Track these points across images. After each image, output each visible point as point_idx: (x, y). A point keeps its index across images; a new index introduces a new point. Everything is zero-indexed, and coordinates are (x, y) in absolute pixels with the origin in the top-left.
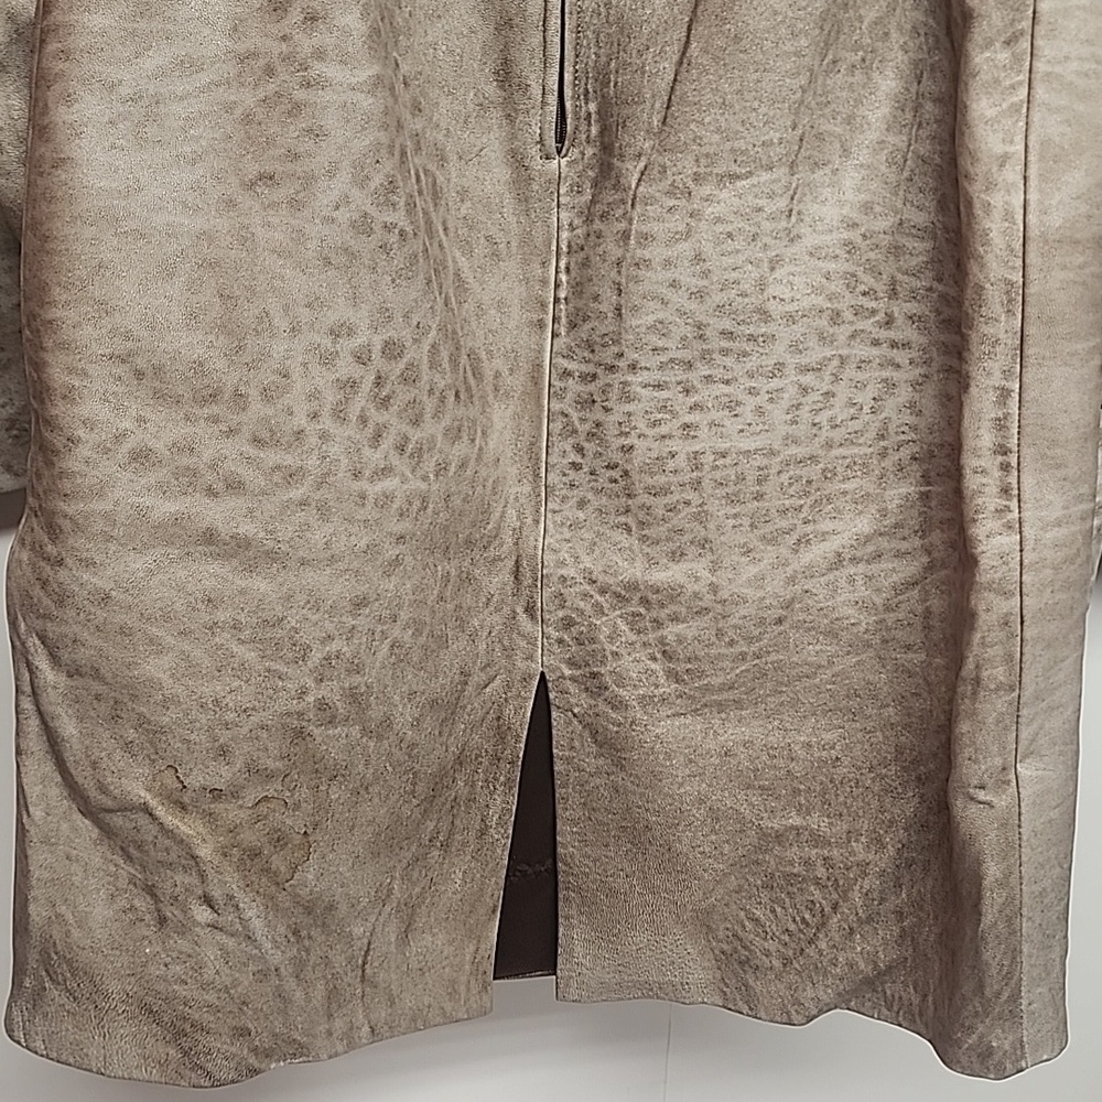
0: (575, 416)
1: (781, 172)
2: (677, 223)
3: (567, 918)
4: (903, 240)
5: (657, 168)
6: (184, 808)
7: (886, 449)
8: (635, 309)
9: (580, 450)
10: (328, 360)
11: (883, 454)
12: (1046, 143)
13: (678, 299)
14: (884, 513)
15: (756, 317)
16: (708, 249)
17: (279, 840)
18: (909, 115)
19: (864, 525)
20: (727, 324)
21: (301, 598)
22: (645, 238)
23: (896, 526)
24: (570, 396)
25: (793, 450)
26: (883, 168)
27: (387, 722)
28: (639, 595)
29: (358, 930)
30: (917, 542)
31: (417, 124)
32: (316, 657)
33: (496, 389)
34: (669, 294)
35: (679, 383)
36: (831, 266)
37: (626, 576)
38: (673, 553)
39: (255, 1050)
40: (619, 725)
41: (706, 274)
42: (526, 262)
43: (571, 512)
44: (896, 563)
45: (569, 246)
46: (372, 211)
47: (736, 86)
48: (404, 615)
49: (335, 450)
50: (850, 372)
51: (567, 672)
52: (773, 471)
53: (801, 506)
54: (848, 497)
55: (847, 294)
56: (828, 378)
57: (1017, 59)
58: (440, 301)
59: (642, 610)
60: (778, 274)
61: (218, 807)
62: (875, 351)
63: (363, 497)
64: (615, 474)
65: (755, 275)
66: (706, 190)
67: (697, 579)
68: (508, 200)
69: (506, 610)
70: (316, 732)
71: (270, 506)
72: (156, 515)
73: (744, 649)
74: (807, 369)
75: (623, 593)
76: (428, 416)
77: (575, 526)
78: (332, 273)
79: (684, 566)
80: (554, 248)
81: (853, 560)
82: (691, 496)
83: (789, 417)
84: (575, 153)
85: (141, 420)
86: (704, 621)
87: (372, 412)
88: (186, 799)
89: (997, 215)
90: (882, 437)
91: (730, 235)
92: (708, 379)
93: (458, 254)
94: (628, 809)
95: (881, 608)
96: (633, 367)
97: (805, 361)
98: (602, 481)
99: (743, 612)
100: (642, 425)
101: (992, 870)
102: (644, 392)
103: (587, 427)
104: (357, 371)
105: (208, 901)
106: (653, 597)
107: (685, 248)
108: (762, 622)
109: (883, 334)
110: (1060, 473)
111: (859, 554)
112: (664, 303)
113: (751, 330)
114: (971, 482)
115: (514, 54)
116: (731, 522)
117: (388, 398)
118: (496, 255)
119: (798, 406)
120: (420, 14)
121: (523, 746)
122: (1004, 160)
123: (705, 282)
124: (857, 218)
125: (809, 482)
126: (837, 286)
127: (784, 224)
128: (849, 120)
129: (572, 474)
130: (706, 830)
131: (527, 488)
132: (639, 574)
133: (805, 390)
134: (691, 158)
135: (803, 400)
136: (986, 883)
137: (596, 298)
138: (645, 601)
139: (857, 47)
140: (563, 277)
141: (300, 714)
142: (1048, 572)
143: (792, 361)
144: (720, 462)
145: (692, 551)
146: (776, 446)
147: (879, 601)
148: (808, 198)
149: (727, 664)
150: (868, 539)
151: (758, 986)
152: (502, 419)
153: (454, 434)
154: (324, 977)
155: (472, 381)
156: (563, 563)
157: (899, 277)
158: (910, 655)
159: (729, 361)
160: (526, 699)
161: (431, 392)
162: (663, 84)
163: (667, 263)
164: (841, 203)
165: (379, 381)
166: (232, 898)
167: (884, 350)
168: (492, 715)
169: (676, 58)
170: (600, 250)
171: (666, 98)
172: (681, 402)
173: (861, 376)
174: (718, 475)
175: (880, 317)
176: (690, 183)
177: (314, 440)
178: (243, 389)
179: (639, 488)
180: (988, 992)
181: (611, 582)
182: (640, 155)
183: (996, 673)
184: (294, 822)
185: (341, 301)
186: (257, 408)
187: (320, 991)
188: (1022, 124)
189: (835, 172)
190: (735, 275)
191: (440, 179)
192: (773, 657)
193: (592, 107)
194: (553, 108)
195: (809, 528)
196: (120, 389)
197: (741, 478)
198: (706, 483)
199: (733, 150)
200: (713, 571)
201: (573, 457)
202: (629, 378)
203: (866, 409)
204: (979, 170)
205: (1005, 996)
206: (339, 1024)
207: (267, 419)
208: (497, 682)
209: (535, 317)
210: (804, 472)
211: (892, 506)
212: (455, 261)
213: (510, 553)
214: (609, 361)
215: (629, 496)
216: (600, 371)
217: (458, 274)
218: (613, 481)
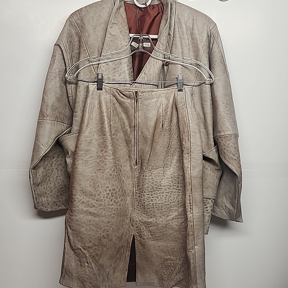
0: (138, 198)
1: (162, 168)
2: (150, 174)
3: (137, 272)
4: (179, 177)
5: (147, 168)
6: (85, 249)
8: (145, 185)
9: (138, 203)
10: (106, 191)
11: (178, 204)
12: (193, 165)
13: (150, 183)
14: (179, 212)
16: (153, 177)
17: (97, 255)
18: (179, 162)
19: (176, 214)
20: (156, 187)
21: (101, 221)
22: (146, 176)
23: (180, 214)
24: (137, 196)
25: (166, 203)
26: (176, 168)
27: (112, 239)
29: (107, 270)
30: (183, 216)
31: (118, 163)
32: (103, 229)
33: (128, 195)
34: (149, 183)
35: (151, 194)
36: (169, 180)
37: (145, 220)
38: (151, 217)
39: (92, 286)
40: (144, 242)
41: (153, 180)
42: (132, 179)
43: (138, 212)
44: (181, 219)
45: (137, 177)
46: (112, 173)
47: (156, 158)
48: (114, 224)
49: (106, 202)
50: (173, 193)
51: (137, 234)
52: (163, 206)
53: (167, 211)
54: (174, 210)
55: (172, 183)
56: (170, 194)
57: (189, 156)
58: (120, 184)
59: (147, 225)
60: (162, 181)
61: (89, 249)
62: (176, 191)
63: (109, 208)
64: (143, 206)
65: (159, 181)
66: (153, 170)
67: (154, 221)
68: (130, 171)
69: (129, 225)
70: (102, 240)
71: (98, 209)
72: (84, 210)
73: (161, 231)
74: (167, 193)
75: (144, 223)
76: (118, 198)
77: (138, 213)
78: (107, 180)
79: (152, 219)
82: (153, 209)
83: (165, 199)
84: (138, 166)
85: (83, 198)
86: (155, 227)
87: (111, 197)
88: (85, 248)
89: (187, 174)
90: (178, 202)
91: (156, 176)
92: (154, 194)
94: (145, 255)
95: (179, 226)
96: (145, 192)
97: (166, 191)
98: (141, 207)
99: (160, 226)
100: (146, 200)
101: (192, 261)
102: (146, 195)
103: (139, 200)
104: (109, 192)
105: (87, 263)
106: (148, 223)
107: (151, 177)
108: (163, 227)
109: (177, 188)
110: (197, 206)
111: (176, 218)
113: (159, 187)
114: (187, 207)
115: (130, 154)
116: (158, 213)
117: (113, 196)
118: (128, 178)
120: (119, 150)
121: (131, 245)
122: (188, 167)
123: (153, 182)
124: (172, 174)
125: (168, 208)
126: (170, 182)
127: (163, 174)
128: (171, 162)
129: (138, 206)
130: (156, 258)
131: (132, 208)
133: (167, 195)
134: (151, 167)
135: (167, 197)
136: (191, 263)
137: (140, 183)
138: (147, 224)
139: (171, 154)
140: (137, 181)
141: (100, 237)
142: (197, 219)
143: (165, 191)
144: (156, 205)
145: (153, 217)
146: (163, 203)
147: (179, 224)
148: (166, 171)
149: (158, 233)
150: (177, 216)
151: (164, 283)
152: (129, 198)
153: (122, 200)
154: (102, 277)
155: (125, 194)
156: (136, 219)
157: (179, 181)
158: (183, 232)
159: (157, 191)
160: (131, 238)
161: (119, 195)
162: (148, 158)
163: (148, 179)
164: (170, 172)
165: (112, 194)
166: (90, 262)
167: (178, 190)
168: (127, 241)
169: (149, 155)
170: (141, 177)
171: (148, 160)
172: (151, 197)
173: (175, 194)
174: (156, 206)
175: (177, 186)
176: (151, 170)
177: (104, 201)
178: (95, 194)
179: (146, 208)
180: (192, 280)
181: (143, 221)
182: (145, 166)
183: (191, 233)
184: (99, 253)
185: (108, 184)
186: (97, 196)
187: (102, 278)
188: (190, 163)
189: (169, 168)
190: (157, 181)
191: (121, 169)
192: (165, 232)
193: (140, 160)
194: (135, 160)
195: (169, 214)
196: (81, 194)
197: (159, 207)
198: (154, 207)
199: (156, 166)
200: (156, 220)
201: (138, 204)
202: (144, 193)
203: (176, 198)
204: (185, 169)
205: (194, 280)
206: (104, 284)
207: (98, 198)
208: (127, 235)
209: (133, 186)
210: (168, 206)
211: (180, 211)
212: (123, 179)
213: (129, 218)
214: (142, 191)
215: (145, 209)
216: (141, 193)
217: (123, 180)
218: (143, 207)
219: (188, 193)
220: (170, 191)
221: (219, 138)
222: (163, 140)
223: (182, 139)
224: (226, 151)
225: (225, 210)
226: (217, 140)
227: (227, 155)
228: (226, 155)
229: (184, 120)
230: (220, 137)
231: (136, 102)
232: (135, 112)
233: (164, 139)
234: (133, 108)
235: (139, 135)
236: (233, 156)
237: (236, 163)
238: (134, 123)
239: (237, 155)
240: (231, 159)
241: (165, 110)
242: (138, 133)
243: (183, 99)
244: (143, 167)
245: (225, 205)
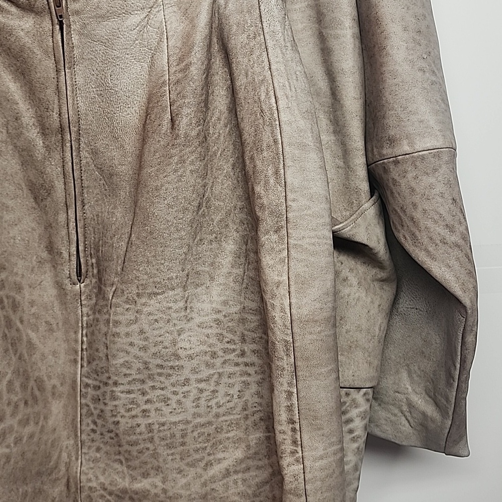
0: (92, 406)
1: (179, 291)
2: (131, 316)
4: (246, 316)
5: (120, 291)
7: (247, 415)
8: (114, 356)
9: (95, 423)
11: (246, 418)
12: (298, 276)
13: (134, 351)
14: (248, 447)
15: (173, 358)
16: (146, 327)
18: (243, 260)
19: (239, 454)
20: (159, 361)
22: (117, 323)
23: (255, 453)
24: (89, 396)
25: (199, 420)
26: (232, 284)
28: (128, 496)
30: (266, 461)
33: (53, 394)
34: (129, 349)
35: (140, 390)
36: (209, 331)
37: (121, 486)
38: (143, 474)
41: (146, 339)
42: (67, 332)
43: (93, 454)
44: (257, 472)
45: (87, 324)
47: (153, 254)
50: (225, 380)
52: (189, 431)
53: (206, 447)
54: (231, 440)
55: (219, 344)
56: (213, 384)
57: (281, 238)
58: (15, 358)
60: (182, 337)
62: (237, 369)
64: (112, 435)
65: (170, 338)
66: (143, 300)
67: (156, 487)
68: (56, 304)
74: (200, 381)
75: (120, 495)
77: (95, 461)
79: (150, 480)
80: (80, 325)
81: (236, 472)
82: (149, 445)
83: (194, 404)
84: (87, 281)
89: (278, 309)
90: (245, 410)
91: (156, 321)
92: (153, 387)
93: (30, 332)
95: (251, 496)
96: (116, 384)
97: (199, 376)
98: (107, 438)
100: (122, 411)
102: (123, 395)
103: (98, 411)
106: (135, 496)
107: (135, 327)
109: (240, 360)
110: (320, 432)
111: (238, 469)
112: (128, 353)
113: (171, 364)
114: (280, 437)
115: (53, 239)
116: (170, 457)
118: (51, 330)
119: (199, 399)
122: (278, 284)
123: (146, 343)
124: (219, 307)
125: (209, 435)
126: (213, 340)
127: (183, 313)
129: (92, 435)
131: (72, 442)
132: (127, 485)
133: (201, 391)
134: (135, 286)
135: (201, 396)
137: (97, 350)
138: (131, 499)
139: (212, 232)
140: (85, 339)
142: (319, 483)
143: (193, 377)
144: (162, 428)
145: (152, 472)
146: (189, 419)
147: (250, 492)
148: (195, 300)
150: (242, 461)
152: (57, 408)
155: (37, 393)
156: (90, 480)
157: (246, 333)
159: (162, 379)
161: (9, 404)
162: (122, 253)
163: (127, 334)
164: (211, 302)
167: (242, 367)
169: (126, 240)
170: (98, 328)
171: (123, 258)
172: (141, 399)
173: (231, 381)
174: (161, 434)
175: (238, 352)
176: (136, 298)
179: (124, 442)
181: (114, 489)
182: (113, 284)
188: (286, 267)
189: (207, 288)
190: (160, 339)
191: (18, 298)
193: (94, 261)
194: (74, 262)
195: (211, 458)
198: (156, 439)
199: (154, 282)
200: (164, 482)
201: (92, 426)
202: (115, 389)
204: (268, 289)
209: (72, 358)
210: (206, 430)
211: (252, 444)
212: (27, 335)
213: (64, 475)
214: (105, 380)
215: (120, 446)
216: (101, 385)
217: (29, 342)
218: (111, 438)
219: (283, 384)
220: (212, 372)
221: (392, 167)
222: (179, 181)
223: (251, 173)
224: (418, 215)
225: (409, 418)
226: (383, 176)
227: (423, 228)
228: (420, 231)
229: (256, 98)
230: (396, 163)
231: (58, 27)
232: (58, 71)
233: (181, 176)
234: (46, 52)
235: (84, 162)
236: (445, 232)
237: (458, 259)
238: (56, 116)
239: (462, 229)
240: (438, 242)
241: (181, 60)
242: (79, 156)
243: (249, 12)
244: (102, 286)
245: (407, 399)
